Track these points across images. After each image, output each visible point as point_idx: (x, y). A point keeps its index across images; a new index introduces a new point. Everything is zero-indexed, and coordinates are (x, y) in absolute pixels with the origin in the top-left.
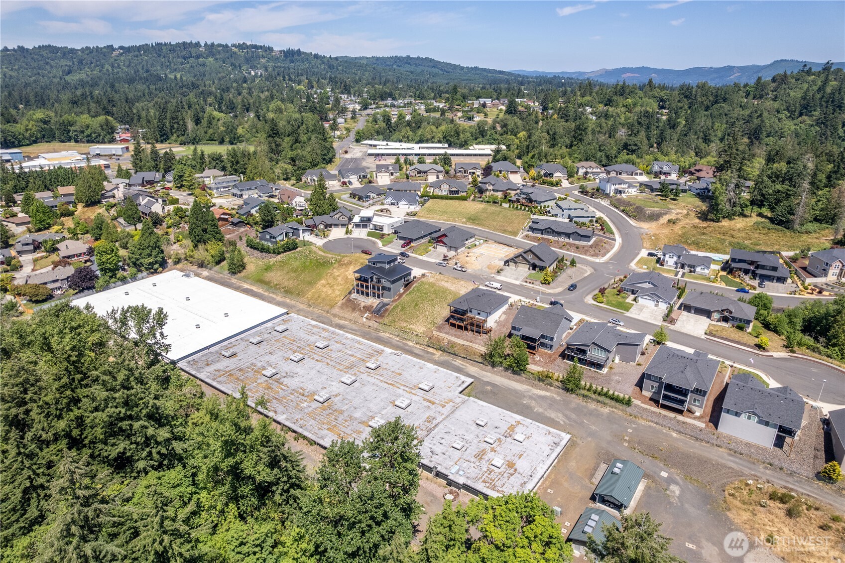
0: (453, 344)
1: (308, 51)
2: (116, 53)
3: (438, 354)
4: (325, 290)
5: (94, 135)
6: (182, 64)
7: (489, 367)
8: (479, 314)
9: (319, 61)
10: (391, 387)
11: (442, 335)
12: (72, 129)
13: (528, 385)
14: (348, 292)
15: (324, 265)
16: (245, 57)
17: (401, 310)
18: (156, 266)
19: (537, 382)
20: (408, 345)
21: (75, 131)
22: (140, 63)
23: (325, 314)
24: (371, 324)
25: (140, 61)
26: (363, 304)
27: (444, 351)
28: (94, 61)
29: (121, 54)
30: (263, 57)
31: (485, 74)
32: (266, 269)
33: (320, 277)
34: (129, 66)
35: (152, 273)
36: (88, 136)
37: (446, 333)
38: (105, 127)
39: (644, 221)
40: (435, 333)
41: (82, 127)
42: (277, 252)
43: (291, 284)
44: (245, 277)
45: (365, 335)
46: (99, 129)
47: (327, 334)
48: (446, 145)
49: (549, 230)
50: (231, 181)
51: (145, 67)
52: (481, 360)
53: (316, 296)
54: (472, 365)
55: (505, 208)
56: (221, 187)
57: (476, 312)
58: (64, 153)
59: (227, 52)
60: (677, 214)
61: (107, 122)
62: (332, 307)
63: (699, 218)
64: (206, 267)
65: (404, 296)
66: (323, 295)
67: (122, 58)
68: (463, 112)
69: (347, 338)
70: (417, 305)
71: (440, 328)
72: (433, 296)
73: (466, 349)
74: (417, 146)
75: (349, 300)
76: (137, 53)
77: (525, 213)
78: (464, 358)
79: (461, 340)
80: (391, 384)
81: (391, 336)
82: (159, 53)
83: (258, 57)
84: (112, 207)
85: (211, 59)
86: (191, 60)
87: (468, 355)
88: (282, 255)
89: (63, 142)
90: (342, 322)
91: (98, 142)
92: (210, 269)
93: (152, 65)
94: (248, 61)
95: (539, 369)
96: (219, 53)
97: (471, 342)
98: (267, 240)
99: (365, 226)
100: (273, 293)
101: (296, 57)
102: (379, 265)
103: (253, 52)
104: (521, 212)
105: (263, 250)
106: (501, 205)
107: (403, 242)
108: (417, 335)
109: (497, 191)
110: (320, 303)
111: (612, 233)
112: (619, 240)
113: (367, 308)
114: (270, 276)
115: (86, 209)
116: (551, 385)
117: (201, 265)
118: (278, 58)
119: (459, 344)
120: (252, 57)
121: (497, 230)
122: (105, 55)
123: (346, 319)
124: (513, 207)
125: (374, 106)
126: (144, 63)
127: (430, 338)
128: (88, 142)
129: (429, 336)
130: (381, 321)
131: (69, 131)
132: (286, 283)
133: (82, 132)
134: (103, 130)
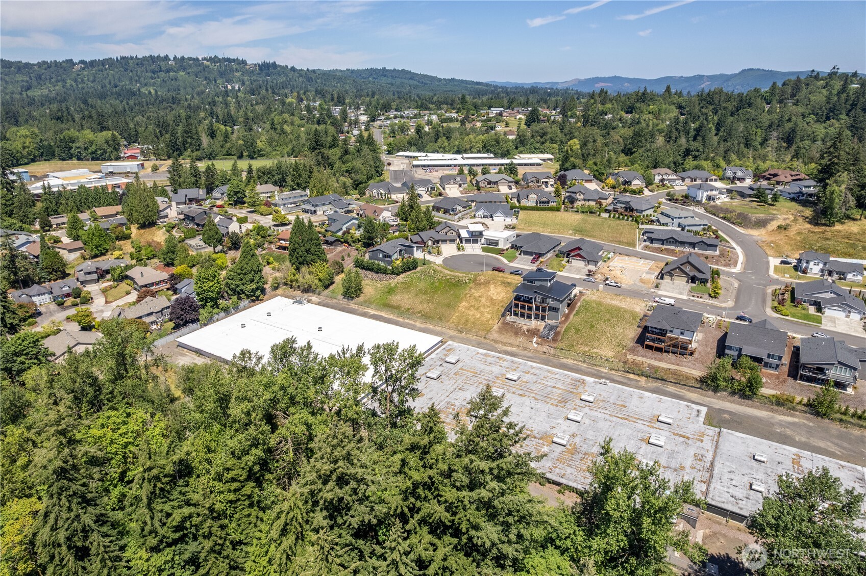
0: (657, 369)
1: (283, 64)
2: (77, 67)
3: (643, 380)
4: (471, 313)
5: (99, 152)
6: (152, 78)
7: (710, 393)
8: (682, 334)
9: (296, 74)
10: (626, 421)
11: (639, 359)
12: (74, 145)
13: (766, 411)
14: (500, 314)
15: (458, 286)
16: (219, 71)
17: (577, 333)
18: (258, 293)
19: (775, 407)
20: (602, 372)
21: (78, 148)
22: (106, 78)
23: (483, 340)
24: (545, 350)
25: (105, 75)
26: (525, 328)
27: (648, 377)
28: (53, 76)
29: (83, 69)
30: (237, 70)
31: (465, 85)
32: (389, 292)
33: (460, 300)
34: (94, 81)
35: (253, 301)
36: (93, 153)
37: (643, 356)
38: (111, 143)
39: (752, 228)
40: (629, 357)
41: (85, 143)
42: (395, 273)
43: (426, 308)
44: (365, 301)
45: (546, 363)
46: (106, 145)
47: (505, 363)
48: (492, 155)
49: (672, 240)
50: (298, 197)
51: (112, 82)
52: (698, 386)
53: (463, 320)
54: (688, 390)
55: (605, 218)
56: (288, 204)
57: (679, 331)
58: (74, 171)
59: (200, 66)
60: (785, 219)
61: (114, 139)
62: (489, 332)
63: (810, 223)
64: (313, 292)
65: (572, 316)
66: (472, 319)
67: (85, 73)
68: (482, 121)
69: (532, 368)
70: (592, 326)
71: (632, 351)
72: (608, 316)
73: (674, 373)
74: (458, 156)
75: (506, 324)
76: (101, 67)
77: (629, 222)
78: (675, 383)
79: (665, 363)
80: (624, 419)
81: (575, 362)
82: (126, 67)
83: (232, 70)
84: (173, 228)
85: (182, 73)
86: (162, 74)
87: (680, 381)
88: (402, 276)
89: (64, 160)
90: (509, 349)
91: (104, 159)
92: (319, 294)
93: (120, 80)
94: (222, 74)
95: (773, 392)
96: (190, 66)
97: (678, 365)
98: (379, 259)
99: (476, 241)
100: (408, 318)
101: (271, 70)
102: (537, 284)
103: (226, 66)
104: (625, 222)
105: (378, 271)
106: (599, 215)
107: (531, 258)
108: (607, 360)
109: (589, 200)
110: (472, 327)
111: (727, 241)
112: (739, 250)
113: (533, 333)
114: (395, 299)
115: (142, 231)
116: (794, 409)
117: (308, 290)
118: (253, 72)
119: (663, 368)
120: (226, 70)
121: (611, 241)
122: (65, 70)
123: (511, 345)
124: (614, 217)
125: (383, 118)
126: (110, 77)
127: (625, 363)
128: (93, 159)
129: (623, 360)
130: (555, 346)
131: (71, 148)
132: (420, 307)
133: (86, 149)
134: (109, 146)
